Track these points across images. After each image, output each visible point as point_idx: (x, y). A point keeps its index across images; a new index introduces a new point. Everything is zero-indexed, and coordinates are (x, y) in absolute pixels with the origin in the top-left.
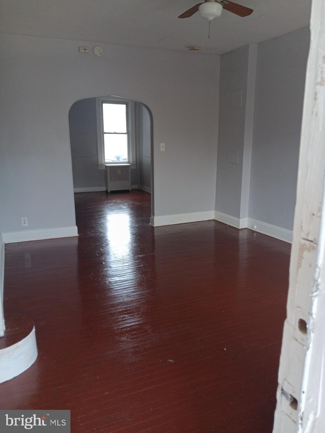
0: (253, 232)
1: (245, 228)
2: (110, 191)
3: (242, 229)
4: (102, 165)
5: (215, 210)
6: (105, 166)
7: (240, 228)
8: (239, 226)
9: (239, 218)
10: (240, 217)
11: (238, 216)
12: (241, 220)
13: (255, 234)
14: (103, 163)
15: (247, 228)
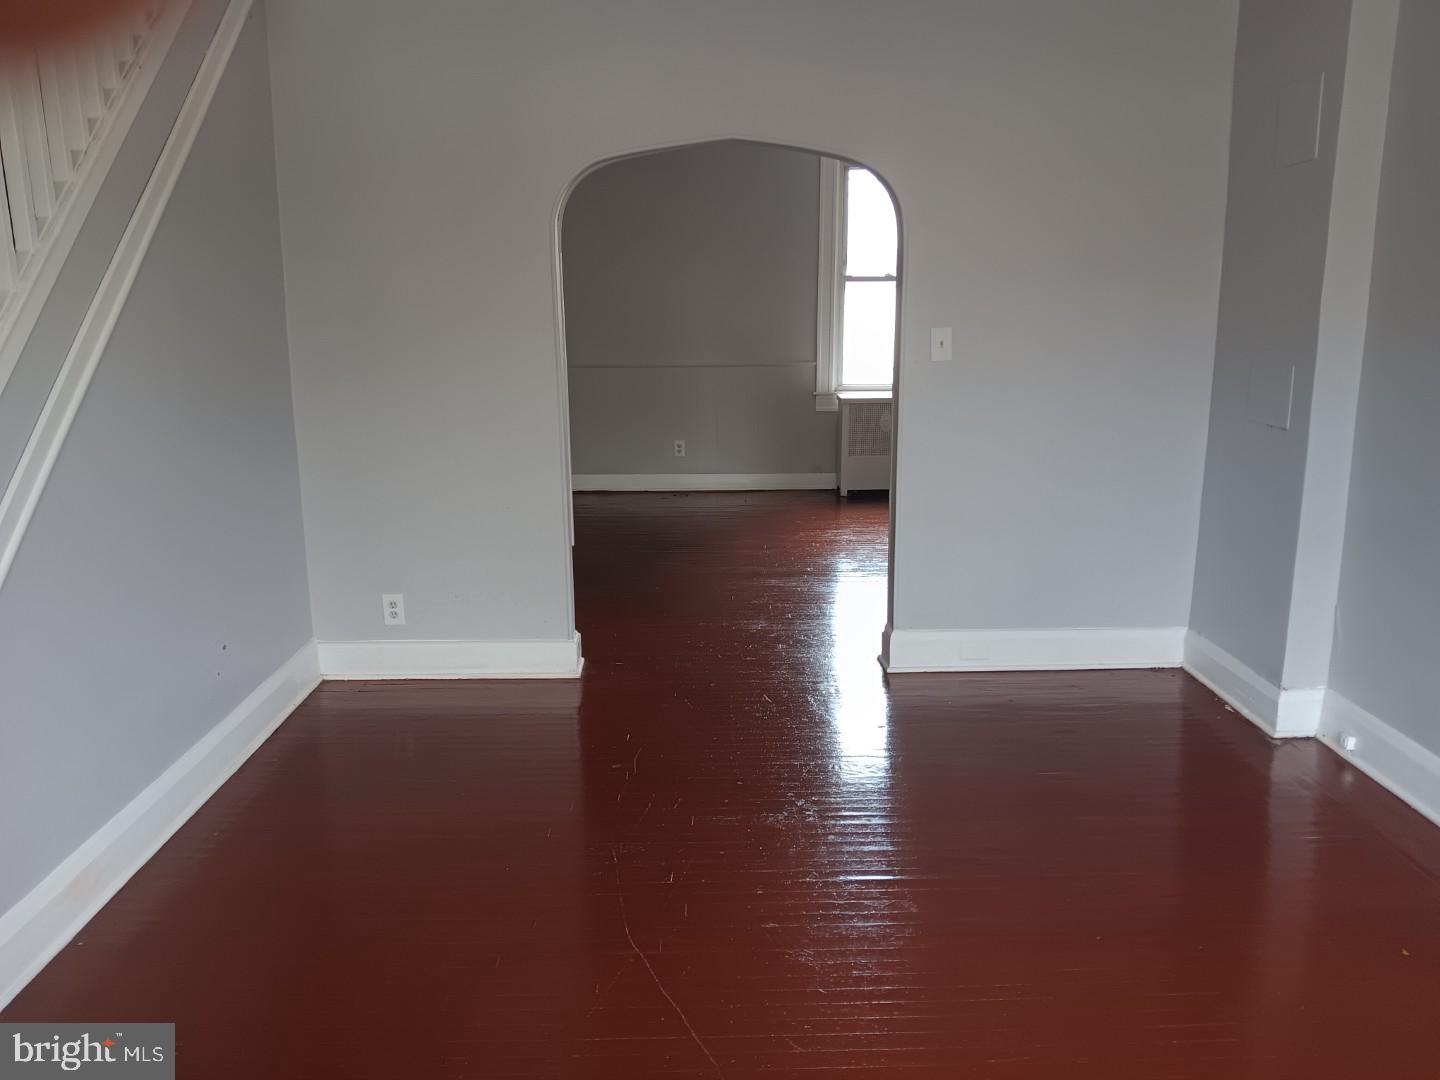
0: (1340, 764)
1: (1308, 739)
2: (849, 491)
3: (1286, 740)
4: (829, 396)
5: (1192, 626)
6: (838, 398)
7: (1276, 736)
8: (1273, 725)
9: (1278, 686)
10: (1285, 682)
11: (1274, 674)
12: (1285, 699)
13: (1348, 778)
14: (834, 385)
15: (1319, 736)
